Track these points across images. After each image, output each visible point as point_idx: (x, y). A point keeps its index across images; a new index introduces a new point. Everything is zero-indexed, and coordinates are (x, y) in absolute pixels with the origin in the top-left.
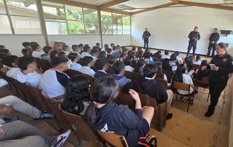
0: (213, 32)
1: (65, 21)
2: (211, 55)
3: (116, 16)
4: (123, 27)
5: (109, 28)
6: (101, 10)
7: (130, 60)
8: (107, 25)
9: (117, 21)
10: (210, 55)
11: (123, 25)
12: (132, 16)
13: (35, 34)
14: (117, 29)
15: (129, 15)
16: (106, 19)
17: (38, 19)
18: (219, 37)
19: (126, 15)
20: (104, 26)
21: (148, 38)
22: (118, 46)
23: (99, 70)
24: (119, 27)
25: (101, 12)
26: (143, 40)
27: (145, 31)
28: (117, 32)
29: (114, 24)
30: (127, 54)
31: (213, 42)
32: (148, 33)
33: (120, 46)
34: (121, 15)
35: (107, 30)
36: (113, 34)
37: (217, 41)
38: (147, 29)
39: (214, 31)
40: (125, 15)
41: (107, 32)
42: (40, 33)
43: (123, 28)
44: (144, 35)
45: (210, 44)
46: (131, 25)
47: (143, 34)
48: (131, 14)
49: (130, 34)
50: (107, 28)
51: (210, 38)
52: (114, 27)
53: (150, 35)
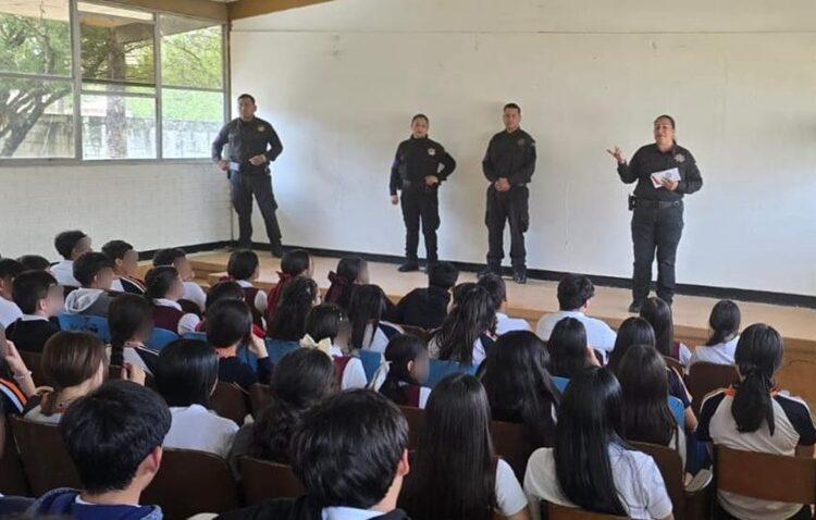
3: (113, 25)
4: (164, 103)
5: (53, 109)
7: (197, 362)
8: (35, 89)
9: (119, 56)
11: (166, 94)
12: (236, 23)
14: (116, 120)
15: (208, 19)
16: (33, 44)
19: (189, 15)
20: (14, 94)
21: (436, 186)
22: (118, 249)
24: (138, 106)
26: (399, 206)
28: (117, 143)
29: (88, 79)
30: (189, 306)
32: (432, 152)
33: (138, 248)
34: (146, 16)
35: (36, 129)
36: (78, 160)
38: (420, 120)
40: (180, 19)
41: (31, 136)
43: (165, 111)
46: (227, 91)
48: (229, 13)
50: (39, 112)
52: (96, 104)
53: (450, 165)
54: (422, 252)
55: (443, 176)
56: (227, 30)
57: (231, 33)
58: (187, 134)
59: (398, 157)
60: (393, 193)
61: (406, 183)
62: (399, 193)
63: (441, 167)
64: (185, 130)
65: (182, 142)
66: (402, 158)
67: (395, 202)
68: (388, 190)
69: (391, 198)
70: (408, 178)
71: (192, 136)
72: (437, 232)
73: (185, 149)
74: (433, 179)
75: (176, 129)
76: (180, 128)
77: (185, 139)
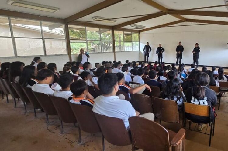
1: (86, 41)
4: (133, 44)
6: (115, 30)
11: (133, 42)
12: (140, 33)
13: (61, 55)
15: (138, 33)
17: (65, 40)
21: (162, 53)
25: (115, 31)
27: (158, 47)
34: (131, 33)
38: (160, 44)
40: (134, 33)
42: (66, 53)
44: (158, 51)
46: (139, 42)
48: (139, 32)
49: (138, 50)
53: (164, 50)
54: (160, 62)
55: (163, 51)
56: (139, 34)
60: (157, 54)
61: (158, 53)
63: (163, 50)
74: (162, 52)
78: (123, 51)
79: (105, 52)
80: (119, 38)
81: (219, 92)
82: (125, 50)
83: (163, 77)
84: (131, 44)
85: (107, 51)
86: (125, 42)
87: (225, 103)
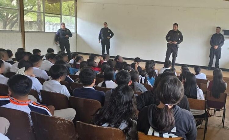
0: (215, 33)
2: (215, 67)
10: (212, 66)
18: (224, 40)
21: (109, 39)
23: (83, 87)
26: (101, 43)
27: (103, 28)
31: (216, 47)
32: (109, 31)
37: (221, 46)
38: (106, 24)
39: (217, 32)
44: (102, 35)
45: (212, 49)
46: (76, 17)
47: (99, 33)
51: (210, 41)
53: (113, 34)
55: (111, 37)
57: (77, 3)
58: (55, 26)
59: (101, 32)
60: (99, 40)
61: (103, 38)
62: (101, 40)
63: (110, 35)
64: (54, 25)
65: (54, 28)
66: (102, 32)
67: (100, 42)
68: (98, 39)
69: (99, 41)
70: (103, 37)
71: (56, 27)
72: (109, 49)
73: (54, 30)
74: (109, 37)
75: (52, 25)
76: (53, 25)
77: (54, 27)
78: (43, 31)
79: (7, 29)
80: (36, 6)
81: (205, 110)
82: (47, 30)
83: (111, 81)
84: (60, 18)
85: (13, 29)
86: (46, 14)
87: (214, 127)
